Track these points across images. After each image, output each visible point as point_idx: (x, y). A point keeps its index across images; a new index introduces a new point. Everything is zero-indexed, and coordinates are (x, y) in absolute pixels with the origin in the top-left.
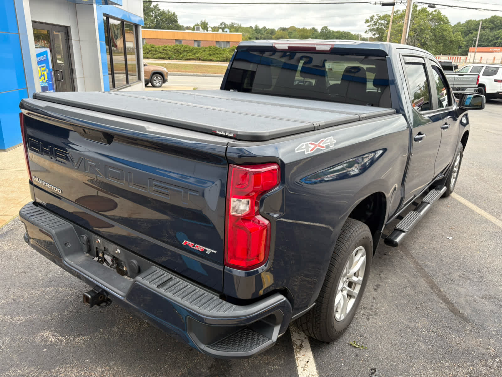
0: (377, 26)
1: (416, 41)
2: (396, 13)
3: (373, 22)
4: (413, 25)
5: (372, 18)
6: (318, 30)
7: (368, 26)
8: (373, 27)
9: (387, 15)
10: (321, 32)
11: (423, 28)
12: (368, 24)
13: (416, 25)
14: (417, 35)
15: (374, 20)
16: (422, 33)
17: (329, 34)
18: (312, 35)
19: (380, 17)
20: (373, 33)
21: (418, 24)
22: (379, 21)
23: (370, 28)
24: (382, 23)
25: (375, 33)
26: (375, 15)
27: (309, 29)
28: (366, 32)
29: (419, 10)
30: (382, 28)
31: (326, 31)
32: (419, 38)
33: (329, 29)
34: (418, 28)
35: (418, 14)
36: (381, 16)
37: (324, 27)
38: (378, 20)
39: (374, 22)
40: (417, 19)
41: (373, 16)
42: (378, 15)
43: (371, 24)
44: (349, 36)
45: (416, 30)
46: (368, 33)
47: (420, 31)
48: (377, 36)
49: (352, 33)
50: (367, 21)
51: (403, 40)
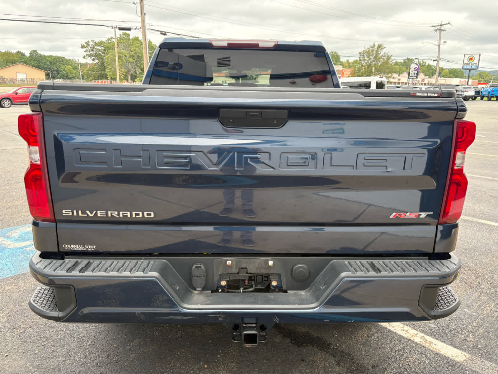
0: (95, 52)
1: (136, 67)
2: (110, 40)
3: (89, 47)
4: (130, 52)
5: (87, 43)
6: (26, 54)
7: (85, 51)
8: (90, 53)
9: (102, 41)
10: (30, 56)
11: (140, 55)
12: (85, 49)
13: (133, 52)
14: (136, 62)
15: (90, 46)
16: (140, 60)
17: (41, 58)
18: (21, 59)
19: (95, 43)
20: (92, 58)
21: (134, 52)
22: (96, 47)
23: (87, 54)
24: (99, 49)
25: (94, 59)
26: (90, 41)
27: (15, 52)
28: (84, 57)
29: (132, 39)
30: (100, 54)
31: (36, 55)
32: (139, 64)
33: (39, 53)
34: (135, 55)
35: (132, 42)
36: (97, 42)
37: (33, 51)
38: (94, 46)
39: (91, 48)
40: (132, 46)
41: (89, 42)
42: (93, 41)
43: (88, 49)
44: (65, 61)
45: (134, 56)
46: (87, 58)
47: (138, 58)
48: (97, 61)
49: (66, 58)
50: (83, 47)
51: (146, 64)
